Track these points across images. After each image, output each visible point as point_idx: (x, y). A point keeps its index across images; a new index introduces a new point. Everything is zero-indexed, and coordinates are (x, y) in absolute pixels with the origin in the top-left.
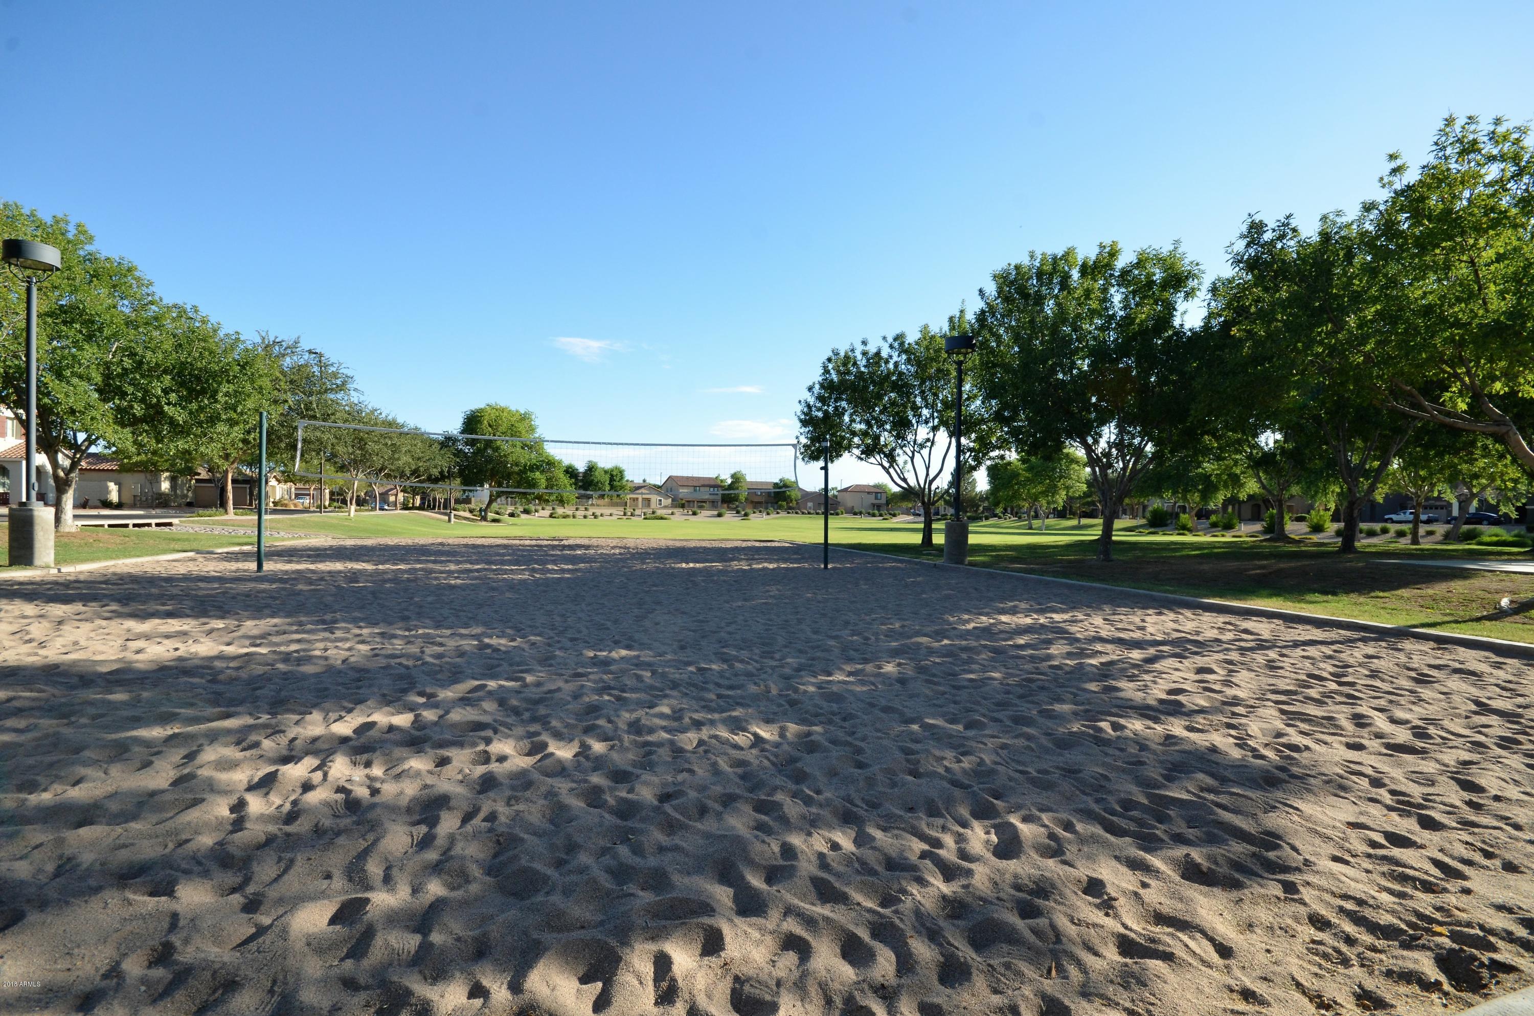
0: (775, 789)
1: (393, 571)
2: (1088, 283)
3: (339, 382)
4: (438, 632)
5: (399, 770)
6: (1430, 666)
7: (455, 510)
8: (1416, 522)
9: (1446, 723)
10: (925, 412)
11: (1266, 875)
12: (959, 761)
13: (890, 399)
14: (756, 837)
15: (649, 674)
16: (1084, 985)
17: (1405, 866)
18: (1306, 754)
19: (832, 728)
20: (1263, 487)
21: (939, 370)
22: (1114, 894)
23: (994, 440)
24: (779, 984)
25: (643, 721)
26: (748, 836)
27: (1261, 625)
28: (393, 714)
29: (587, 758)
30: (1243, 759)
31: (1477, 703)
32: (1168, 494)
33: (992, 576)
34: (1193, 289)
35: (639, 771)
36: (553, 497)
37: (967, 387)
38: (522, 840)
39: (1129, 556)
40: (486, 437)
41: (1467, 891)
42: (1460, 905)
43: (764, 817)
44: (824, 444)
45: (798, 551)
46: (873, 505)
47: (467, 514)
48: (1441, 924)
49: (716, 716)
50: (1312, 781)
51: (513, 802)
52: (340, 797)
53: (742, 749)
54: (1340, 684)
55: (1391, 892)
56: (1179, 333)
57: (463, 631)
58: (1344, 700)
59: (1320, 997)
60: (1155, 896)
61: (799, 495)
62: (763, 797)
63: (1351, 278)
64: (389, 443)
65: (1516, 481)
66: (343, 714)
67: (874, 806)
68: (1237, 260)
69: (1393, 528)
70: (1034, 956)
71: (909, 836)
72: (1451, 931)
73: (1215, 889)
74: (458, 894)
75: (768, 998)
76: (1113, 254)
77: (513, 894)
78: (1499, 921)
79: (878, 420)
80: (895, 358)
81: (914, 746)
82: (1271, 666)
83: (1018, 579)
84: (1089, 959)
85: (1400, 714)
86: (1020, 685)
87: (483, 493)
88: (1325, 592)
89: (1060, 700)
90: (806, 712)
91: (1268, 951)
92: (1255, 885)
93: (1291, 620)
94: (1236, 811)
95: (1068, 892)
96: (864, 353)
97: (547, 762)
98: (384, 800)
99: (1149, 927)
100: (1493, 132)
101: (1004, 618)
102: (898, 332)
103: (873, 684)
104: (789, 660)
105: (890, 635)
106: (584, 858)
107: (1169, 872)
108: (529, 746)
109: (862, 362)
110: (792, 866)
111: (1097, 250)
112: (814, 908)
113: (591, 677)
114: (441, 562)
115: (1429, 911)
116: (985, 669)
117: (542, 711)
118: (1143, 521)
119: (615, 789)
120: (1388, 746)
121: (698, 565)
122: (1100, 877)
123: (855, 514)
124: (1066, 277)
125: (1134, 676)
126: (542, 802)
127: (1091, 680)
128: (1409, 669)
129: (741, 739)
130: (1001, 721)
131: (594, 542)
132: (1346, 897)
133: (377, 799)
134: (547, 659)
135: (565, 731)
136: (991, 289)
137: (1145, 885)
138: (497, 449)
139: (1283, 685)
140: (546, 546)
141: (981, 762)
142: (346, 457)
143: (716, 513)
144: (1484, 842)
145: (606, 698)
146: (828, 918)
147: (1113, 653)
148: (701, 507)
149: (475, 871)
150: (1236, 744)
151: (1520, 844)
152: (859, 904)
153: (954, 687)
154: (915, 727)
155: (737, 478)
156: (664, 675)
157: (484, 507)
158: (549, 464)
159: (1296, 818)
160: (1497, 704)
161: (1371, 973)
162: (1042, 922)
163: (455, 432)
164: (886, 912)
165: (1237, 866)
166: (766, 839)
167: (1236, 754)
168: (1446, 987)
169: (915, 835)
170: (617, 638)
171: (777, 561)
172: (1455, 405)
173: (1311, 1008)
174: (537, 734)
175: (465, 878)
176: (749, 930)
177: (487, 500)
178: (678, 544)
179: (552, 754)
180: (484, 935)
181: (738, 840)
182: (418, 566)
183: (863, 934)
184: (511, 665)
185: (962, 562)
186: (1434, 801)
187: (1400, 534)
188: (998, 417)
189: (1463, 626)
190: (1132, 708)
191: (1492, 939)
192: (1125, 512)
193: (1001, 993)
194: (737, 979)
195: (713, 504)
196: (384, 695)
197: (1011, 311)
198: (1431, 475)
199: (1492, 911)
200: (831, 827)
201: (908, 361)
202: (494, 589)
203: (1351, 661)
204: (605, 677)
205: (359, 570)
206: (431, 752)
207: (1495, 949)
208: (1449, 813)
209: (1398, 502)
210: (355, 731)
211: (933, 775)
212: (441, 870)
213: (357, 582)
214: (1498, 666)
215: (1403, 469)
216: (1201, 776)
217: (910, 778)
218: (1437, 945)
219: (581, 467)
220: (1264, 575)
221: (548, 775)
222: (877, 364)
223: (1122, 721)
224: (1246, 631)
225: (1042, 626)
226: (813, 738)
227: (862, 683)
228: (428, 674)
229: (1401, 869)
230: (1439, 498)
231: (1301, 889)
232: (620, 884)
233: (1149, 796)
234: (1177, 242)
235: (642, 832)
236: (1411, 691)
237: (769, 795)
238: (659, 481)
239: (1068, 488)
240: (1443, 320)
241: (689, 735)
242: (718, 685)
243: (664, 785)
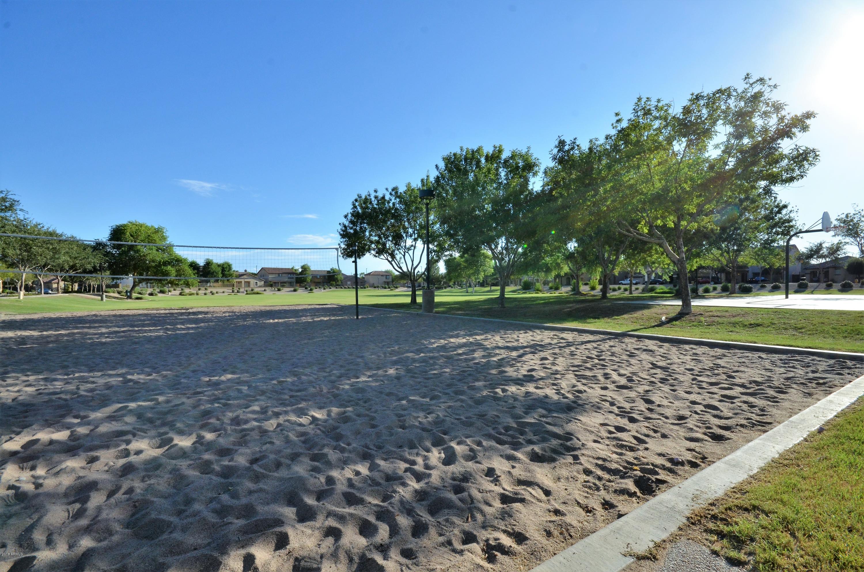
0: (324, 446)
1: (55, 335)
2: (489, 165)
3: (7, 204)
4: (92, 374)
5: (58, 469)
6: (635, 349)
7: (106, 292)
8: (631, 284)
9: (640, 374)
10: (410, 231)
11: (566, 453)
12: (427, 417)
13: (391, 223)
14: (311, 475)
15: (246, 388)
16: (484, 522)
17: (622, 441)
18: (584, 394)
19: (358, 408)
20: (570, 269)
21: (417, 208)
22: (499, 474)
23: (446, 246)
24: (322, 557)
25: (241, 417)
26: (306, 476)
27: (569, 335)
28: (53, 433)
29: (202, 444)
30: (558, 400)
31: (652, 364)
32: (530, 273)
33: (447, 318)
34: (536, 172)
35: (237, 448)
36: (182, 282)
37: (432, 217)
38: (152, 502)
39: (514, 304)
40: (130, 243)
41: (647, 449)
42: (644, 456)
43: (316, 464)
44: (354, 248)
45: (342, 309)
46: (385, 282)
47: (116, 295)
48: (636, 465)
49: (289, 408)
50: (586, 406)
51: (146, 479)
52: (11, 492)
53: (304, 426)
54: (599, 360)
55: (617, 453)
56: (531, 193)
57: (111, 372)
58: (601, 367)
59: (587, 507)
60: (519, 472)
61: (343, 277)
62: (316, 452)
63: (601, 170)
64: (51, 247)
65: (669, 265)
66: (13, 436)
67: (380, 448)
68: (554, 159)
69: (623, 287)
70: (460, 512)
71: (398, 461)
72: (640, 468)
73: (544, 464)
74: (104, 544)
75: (315, 566)
76: (500, 151)
77: (146, 537)
78: (660, 461)
79: (384, 234)
80: (393, 201)
81: (402, 412)
82: (572, 354)
83: (460, 319)
84: (487, 509)
85: (622, 372)
86: (459, 374)
87: (129, 280)
88: (595, 318)
89: (478, 380)
90: (343, 400)
91: (566, 489)
92: (561, 459)
93: (581, 332)
94: (555, 425)
95: (478, 477)
96: (376, 197)
97: (173, 450)
98: (46, 490)
99: (515, 488)
100: (657, 106)
101: (452, 340)
102: (394, 186)
103: (382, 381)
104: (335, 372)
105: (392, 353)
106: (197, 506)
107: (525, 459)
108: (159, 442)
109: (375, 202)
110: (333, 489)
111: (493, 149)
112: (344, 510)
113: (206, 393)
114: (95, 327)
115: (632, 460)
116: (442, 367)
117: (170, 418)
118: (520, 287)
119: (220, 461)
120: (618, 387)
121: (280, 320)
122: (493, 467)
123: (375, 287)
124: (478, 162)
125: (513, 364)
126: (167, 476)
127: (493, 369)
128: (627, 351)
129: (304, 420)
130: (449, 394)
131: (211, 310)
132: (598, 458)
133: (40, 490)
134: (175, 385)
135: (186, 429)
136: (442, 165)
137: (513, 467)
138: (138, 251)
139: (576, 362)
140: (176, 313)
141: (438, 416)
142: (15, 257)
143: (292, 289)
144: (654, 426)
145: (216, 405)
146: (352, 514)
147: (504, 354)
148: (283, 286)
149: (117, 527)
150: (556, 393)
151: (667, 425)
152: (370, 503)
153: (426, 379)
154: (404, 402)
155: (305, 268)
156: (256, 387)
157: (129, 289)
158: (179, 261)
159: (579, 425)
160: (660, 364)
161: (608, 492)
162: (465, 494)
163: (104, 240)
164: (385, 504)
165: (554, 451)
166: (317, 476)
167: (556, 397)
168: (639, 494)
169: (401, 460)
170: (225, 368)
171: (329, 316)
172: (643, 231)
173: (583, 513)
174: (166, 433)
175: (110, 533)
176: (305, 530)
177: (131, 285)
178: (268, 309)
179: (176, 445)
180: (123, 567)
181: (300, 480)
182: (76, 331)
183: (372, 519)
184: (148, 391)
185: (432, 312)
186: (634, 410)
187: (626, 290)
188: (447, 233)
189: (647, 330)
190: (510, 380)
191: (657, 469)
192: (511, 283)
193: (443, 535)
194: (296, 559)
195: (291, 284)
196: (46, 420)
197: (452, 177)
198: (636, 262)
199: (656, 457)
200: (355, 463)
201: (400, 202)
202: (136, 343)
203: (604, 349)
204: (216, 392)
205: (27, 336)
206: (83, 455)
207: (658, 474)
208: (640, 414)
209: (624, 275)
210: (22, 447)
211: (414, 426)
212: (91, 530)
213: (26, 344)
214: (661, 347)
215: (625, 259)
216: (540, 410)
217: (400, 430)
218: (635, 475)
219: (201, 263)
220: (570, 311)
221: (173, 458)
222: (384, 203)
223: (506, 387)
224: (562, 338)
225: (471, 343)
226: (347, 414)
227: (376, 381)
228: (83, 403)
229: (621, 442)
230: (640, 273)
231: (580, 457)
232: (222, 518)
233: (517, 423)
234: (529, 148)
235: (238, 484)
236: (627, 361)
237: (320, 450)
238: (255, 270)
239: (484, 271)
240: (637, 191)
241: (271, 421)
242: (291, 390)
243: (253, 453)
